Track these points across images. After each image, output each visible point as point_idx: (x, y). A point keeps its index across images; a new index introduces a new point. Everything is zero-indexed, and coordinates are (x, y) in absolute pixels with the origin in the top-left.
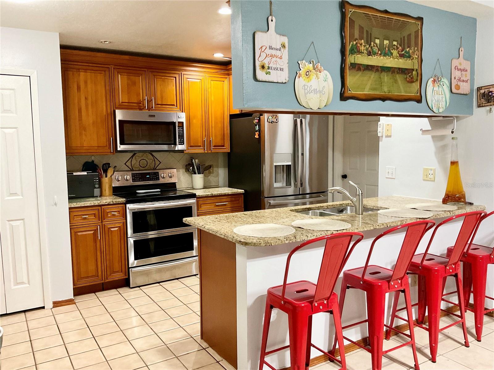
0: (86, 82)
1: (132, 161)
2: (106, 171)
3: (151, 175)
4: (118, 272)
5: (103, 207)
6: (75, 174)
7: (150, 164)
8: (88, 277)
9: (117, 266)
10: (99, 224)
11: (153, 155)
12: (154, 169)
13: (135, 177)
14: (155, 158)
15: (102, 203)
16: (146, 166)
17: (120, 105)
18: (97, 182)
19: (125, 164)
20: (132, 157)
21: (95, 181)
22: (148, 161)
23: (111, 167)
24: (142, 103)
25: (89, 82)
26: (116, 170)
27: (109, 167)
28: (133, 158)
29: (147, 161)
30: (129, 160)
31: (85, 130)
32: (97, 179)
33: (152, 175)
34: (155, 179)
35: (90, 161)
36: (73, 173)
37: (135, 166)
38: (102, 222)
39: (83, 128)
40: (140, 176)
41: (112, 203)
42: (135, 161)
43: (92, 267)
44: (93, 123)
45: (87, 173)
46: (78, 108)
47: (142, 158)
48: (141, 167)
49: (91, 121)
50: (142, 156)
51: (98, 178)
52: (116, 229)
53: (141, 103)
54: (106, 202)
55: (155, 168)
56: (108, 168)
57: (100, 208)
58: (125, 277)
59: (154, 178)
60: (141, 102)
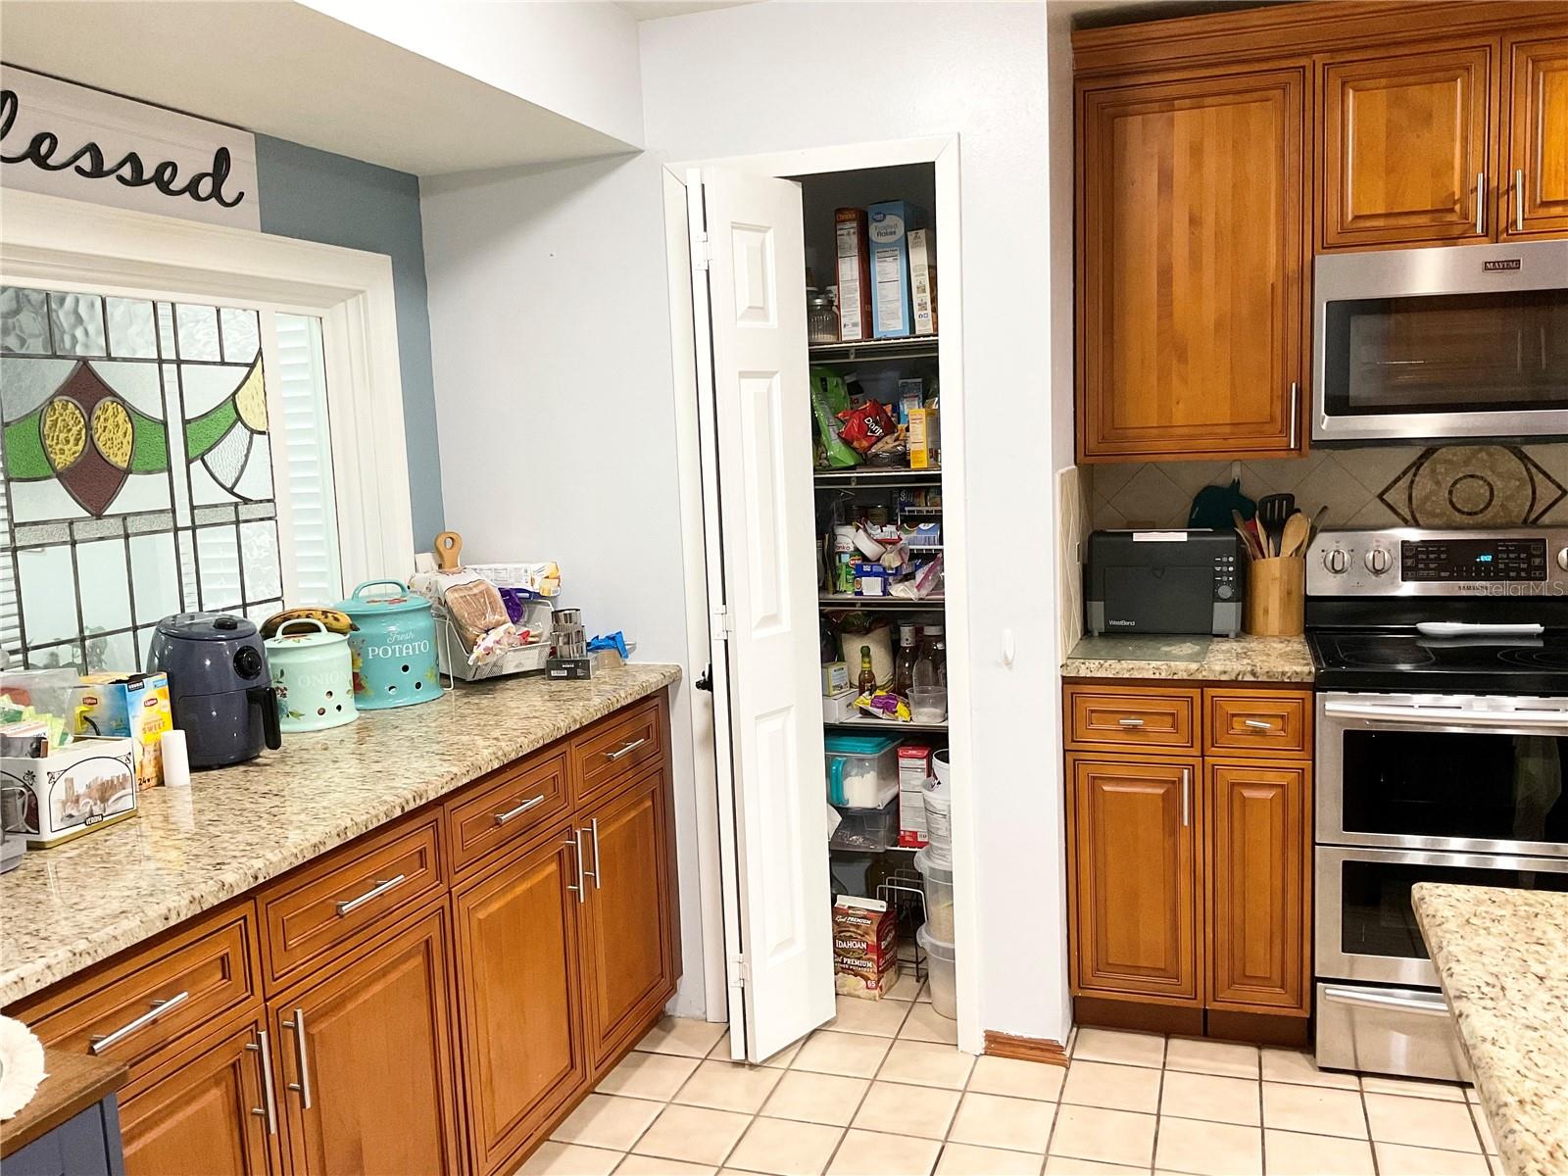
0: (1196, 151)
1: (1412, 482)
2: (1276, 529)
3: (1502, 551)
4: (1266, 981)
5: (1210, 692)
6: (1138, 537)
7: (1509, 498)
8: (1135, 969)
9: (1260, 957)
10: (1190, 761)
11: (1524, 458)
12: (1525, 521)
13: (1418, 561)
14: (1534, 470)
15: (1204, 673)
16: (1486, 508)
17: (1344, 231)
18: (1229, 574)
19: (1381, 496)
20: (1417, 465)
21: (1218, 569)
22: (1498, 484)
23: (1298, 511)
24: (1457, 207)
25: (1209, 145)
26: (1327, 520)
27: (1293, 511)
28: (1421, 472)
29: (1489, 484)
30: (1398, 479)
31: (1182, 357)
32: (1229, 564)
33: (1508, 552)
34: (1523, 574)
35: (1222, 481)
36: (1131, 534)
37: (1428, 506)
38: (1203, 756)
39: (1176, 348)
40: (1443, 556)
41: (1249, 678)
42: (1430, 486)
43: (1152, 934)
44: (1219, 325)
45: (1190, 534)
46: (1159, 267)
47: (1469, 470)
48: (1459, 511)
49: (1209, 319)
50: (1467, 463)
51: (1231, 559)
52: (1269, 794)
53: (1452, 210)
54: (1225, 672)
55: (1533, 516)
56: (1288, 516)
57: (1196, 693)
58: (1294, 1013)
59: (1518, 570)
60: (1455, 203)
